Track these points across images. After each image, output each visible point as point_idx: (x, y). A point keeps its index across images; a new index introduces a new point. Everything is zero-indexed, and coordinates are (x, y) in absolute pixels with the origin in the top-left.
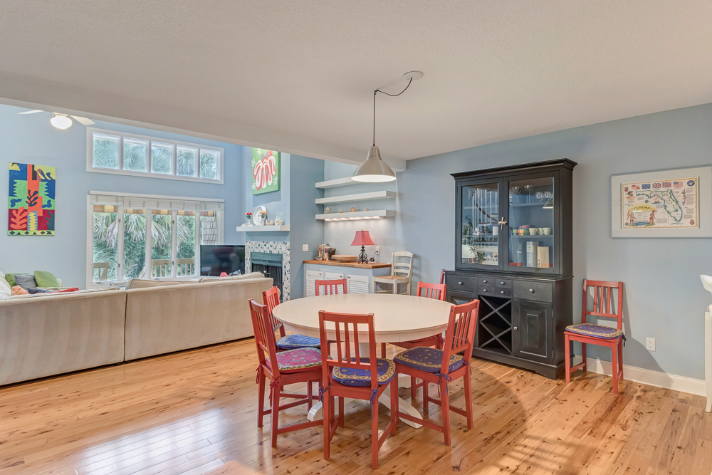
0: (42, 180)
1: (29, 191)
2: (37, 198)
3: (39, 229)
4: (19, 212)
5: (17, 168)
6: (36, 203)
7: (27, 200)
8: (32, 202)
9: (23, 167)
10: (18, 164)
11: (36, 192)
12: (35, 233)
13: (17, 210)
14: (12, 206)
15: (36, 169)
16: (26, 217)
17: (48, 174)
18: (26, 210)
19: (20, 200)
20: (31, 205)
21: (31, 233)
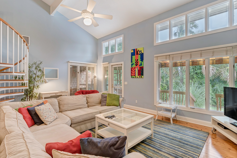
0: (139, 54)
1: (136, 60)
2: (138, 62)
3: (138, 75)
4: (133, 69)
5: (133, 51)
6: (138, 64)
7: (135, 63)
8: (136, 64)
9: (134, 50)
10: (133, 50)
11: (138, 60)
12: (137, 77)
13: (133, 68)
14: (132, 66)
15: (137, 50)
16: (135, 71)
17: (141, 51)
18: (135, 68)
19: (133, 64)
20: (136, 65)
21: (136, 77)
